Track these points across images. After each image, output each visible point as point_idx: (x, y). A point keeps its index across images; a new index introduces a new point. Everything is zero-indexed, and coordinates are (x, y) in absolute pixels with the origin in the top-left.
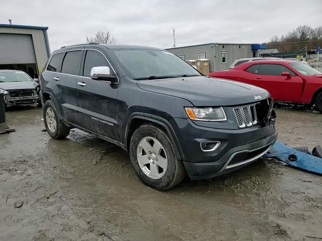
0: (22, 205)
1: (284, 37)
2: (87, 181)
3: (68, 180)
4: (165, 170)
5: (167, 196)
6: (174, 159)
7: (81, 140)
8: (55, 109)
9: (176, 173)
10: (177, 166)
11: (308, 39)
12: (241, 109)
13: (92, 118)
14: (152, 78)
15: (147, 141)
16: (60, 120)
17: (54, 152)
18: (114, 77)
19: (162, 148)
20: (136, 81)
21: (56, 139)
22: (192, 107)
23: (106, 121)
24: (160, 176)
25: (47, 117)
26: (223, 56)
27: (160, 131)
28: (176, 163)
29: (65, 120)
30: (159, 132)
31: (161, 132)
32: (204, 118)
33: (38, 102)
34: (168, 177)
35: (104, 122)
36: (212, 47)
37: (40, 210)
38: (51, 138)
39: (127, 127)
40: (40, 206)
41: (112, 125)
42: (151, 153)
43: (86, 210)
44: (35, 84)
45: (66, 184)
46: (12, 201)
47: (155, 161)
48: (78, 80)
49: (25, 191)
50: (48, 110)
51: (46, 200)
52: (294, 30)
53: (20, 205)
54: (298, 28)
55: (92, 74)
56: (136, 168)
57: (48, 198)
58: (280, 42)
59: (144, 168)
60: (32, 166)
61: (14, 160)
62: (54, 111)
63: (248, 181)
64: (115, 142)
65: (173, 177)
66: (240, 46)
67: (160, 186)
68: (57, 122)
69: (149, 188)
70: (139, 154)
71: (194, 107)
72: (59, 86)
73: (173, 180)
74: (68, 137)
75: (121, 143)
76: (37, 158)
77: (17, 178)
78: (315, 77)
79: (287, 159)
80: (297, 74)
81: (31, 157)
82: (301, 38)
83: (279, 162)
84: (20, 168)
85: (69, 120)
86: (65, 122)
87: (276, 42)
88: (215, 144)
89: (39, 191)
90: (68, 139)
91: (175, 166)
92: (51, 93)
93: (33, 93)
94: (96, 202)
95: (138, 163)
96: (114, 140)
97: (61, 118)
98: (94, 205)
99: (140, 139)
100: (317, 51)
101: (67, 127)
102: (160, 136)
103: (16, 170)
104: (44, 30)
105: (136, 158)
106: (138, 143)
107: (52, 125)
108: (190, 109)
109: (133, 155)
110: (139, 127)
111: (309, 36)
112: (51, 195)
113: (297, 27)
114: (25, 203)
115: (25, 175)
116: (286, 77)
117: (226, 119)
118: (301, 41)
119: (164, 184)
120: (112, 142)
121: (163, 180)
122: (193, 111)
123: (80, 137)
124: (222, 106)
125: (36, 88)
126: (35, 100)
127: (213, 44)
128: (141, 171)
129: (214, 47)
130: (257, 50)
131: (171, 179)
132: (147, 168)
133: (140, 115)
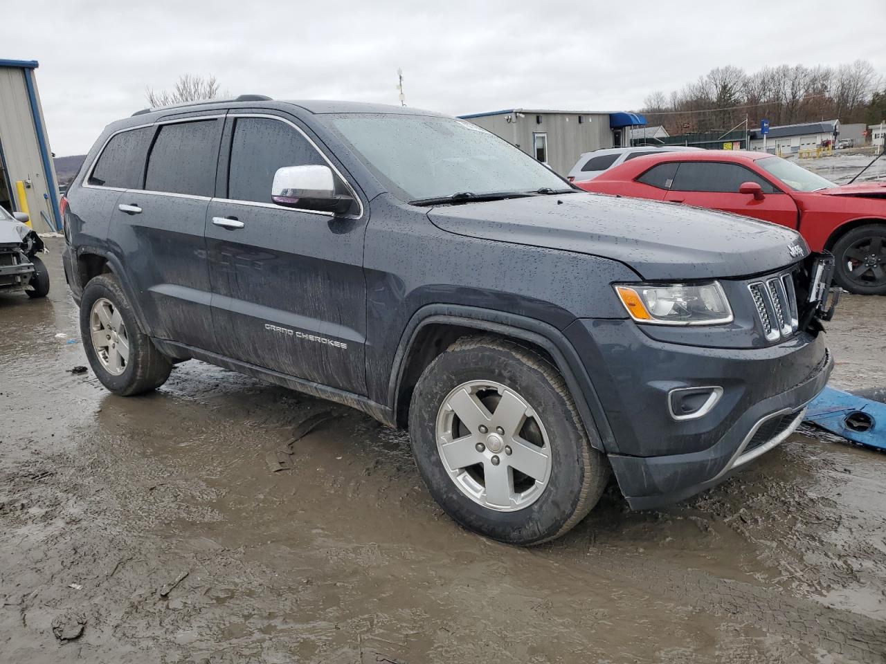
0: (83, 630)
1: (680, 96)
2: (276, 530)
3: (210, 528)
4: (541, 484)
5: (551, 562)
6: (579, 447)
7: (207, 396)
8: (125, 303)
9: (585, 491)
10: (587, 468)
11: (737, 102)
12: (766, 282)
13: (268, 327)
14: (461, 199)
15: (471, 394)
16: (145, 337)
17: (132, 437)
18: (343, 197)
19: (531, 412)
20: (424, 210)
21: (127, 396)
22: (635, 283)
23: (319, 334)
24: (522, 501)
25: (94, 329)
26: (538, 145)
27: (524, 360)
28: (587, 461)
29: (162, 334)
30: (523, 364)
31: (530, 364)
32: (670, 317)
33: (32, 283)
34: (555, 503)
35: (311, 338)
36: (509, 120)
37: (151, 643)
38: (106, 392)
39: (400, 352)
40: (149, 626)
41: (344, 346)
42: (487, 431)
43: (312, 631)
44: (21, 230)
45: (210, 543)
46: (43, 619)
47: (502, 456)
48: (209, 211)
49: (78, 579)
50: (99, 308)
51: (161, 605)
52: (701, 78)
53: (77, 631)
54: (713, 72)
55: (277, 190)
56: (436, 480)
57: (165, 597)
58: (666, 110)
59: (460, 478)
60: (74, 489)
61: (8, 471)
62: (122, 311)
63: (762, 499)
64: (351, 399)
65: (574, 505)
66: (580, 117)
67: (524, 533)
68: (133, 343)
69: (484, 539)
70: (443, 435)
71: (643, 281)
72: (140, 230)
73: (572, 513)
74: (163, 388)
75: (372, 403)
76: (85, 461)
77: (34, 533)
78: (826, 195)
79: (844, 425)
80: (778, 189)
81: (61, 458)
82: (719, 99)
83: (817, 434)
84: (33, 497)
85: (177, 336)
86: (160, 342)
87: (659, 110)
88: (708, 393)
89: (126, 575)
90: (166, 393)
91: (582, 469)
92: (110, 254)
93: (17, 255)
94: (333, 600)
95: (439, 464)
96: (344, 394)
97: (148, 331)
98: (332, 611)
99: (450, 387)
100: (762, 132)
101: (168, 356)
102: (525, 379)
103: (23, 505)
104: (26, 69)
105: (433, 447)
106: (441, 401)
107: (112, 353)
108: (631, 290)
109: (425, 440)
110: (444, 350)
111: (740, 95)
112: (174, 586)
113: (709, 72)
114: (92, 621)
115: (59, 523)
116: (751, 196)
117: (730, 318)
118: (719, 106)
119: (542, 528)
120: (336, 399)
121: (535, 515)
122: (642, 296)
123: (201, 386)
124: (718, 279)
125: (25, 240)
126: (24, 276)
127: (511, 112)
128: (451, 486)
129: (514, 119)
130: (622, 128)
131: (567, 512)
132: (469, 478)
133: (450, 315)
